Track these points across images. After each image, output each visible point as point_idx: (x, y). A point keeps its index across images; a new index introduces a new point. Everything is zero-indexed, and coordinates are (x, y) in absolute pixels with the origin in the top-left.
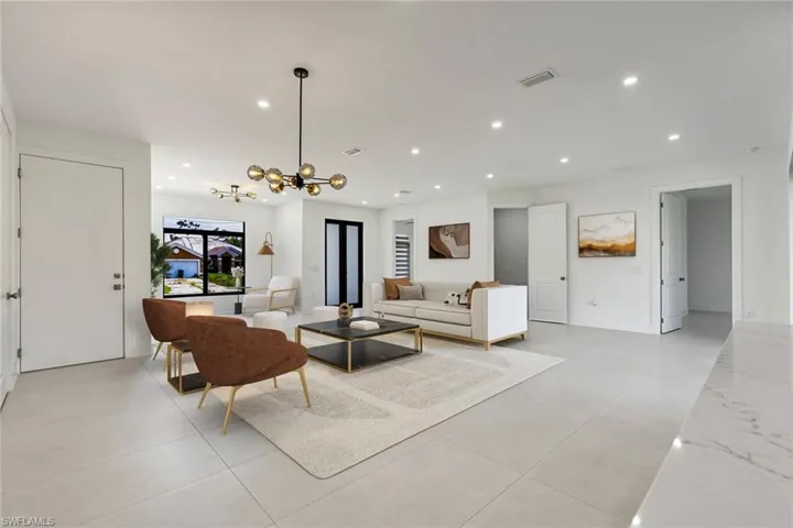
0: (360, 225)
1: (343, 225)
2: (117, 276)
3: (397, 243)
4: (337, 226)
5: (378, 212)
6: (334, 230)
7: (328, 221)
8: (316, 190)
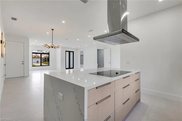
0: (73, 52)
1: (69, 52)
2: (23, 62)
3: (81, 55)
4: (68, 52)
5: (77, 49)
6: (68, 53)
7: (66, 51)
8: (56, 48)
